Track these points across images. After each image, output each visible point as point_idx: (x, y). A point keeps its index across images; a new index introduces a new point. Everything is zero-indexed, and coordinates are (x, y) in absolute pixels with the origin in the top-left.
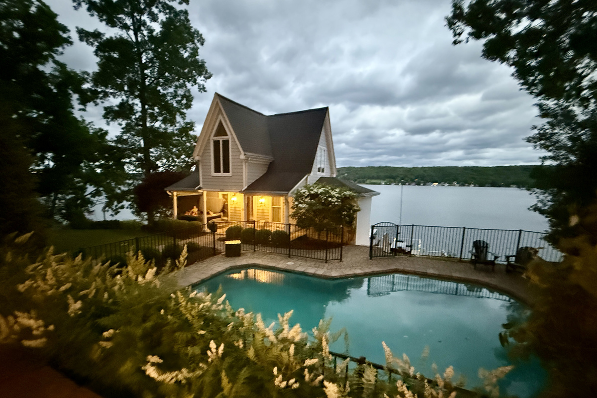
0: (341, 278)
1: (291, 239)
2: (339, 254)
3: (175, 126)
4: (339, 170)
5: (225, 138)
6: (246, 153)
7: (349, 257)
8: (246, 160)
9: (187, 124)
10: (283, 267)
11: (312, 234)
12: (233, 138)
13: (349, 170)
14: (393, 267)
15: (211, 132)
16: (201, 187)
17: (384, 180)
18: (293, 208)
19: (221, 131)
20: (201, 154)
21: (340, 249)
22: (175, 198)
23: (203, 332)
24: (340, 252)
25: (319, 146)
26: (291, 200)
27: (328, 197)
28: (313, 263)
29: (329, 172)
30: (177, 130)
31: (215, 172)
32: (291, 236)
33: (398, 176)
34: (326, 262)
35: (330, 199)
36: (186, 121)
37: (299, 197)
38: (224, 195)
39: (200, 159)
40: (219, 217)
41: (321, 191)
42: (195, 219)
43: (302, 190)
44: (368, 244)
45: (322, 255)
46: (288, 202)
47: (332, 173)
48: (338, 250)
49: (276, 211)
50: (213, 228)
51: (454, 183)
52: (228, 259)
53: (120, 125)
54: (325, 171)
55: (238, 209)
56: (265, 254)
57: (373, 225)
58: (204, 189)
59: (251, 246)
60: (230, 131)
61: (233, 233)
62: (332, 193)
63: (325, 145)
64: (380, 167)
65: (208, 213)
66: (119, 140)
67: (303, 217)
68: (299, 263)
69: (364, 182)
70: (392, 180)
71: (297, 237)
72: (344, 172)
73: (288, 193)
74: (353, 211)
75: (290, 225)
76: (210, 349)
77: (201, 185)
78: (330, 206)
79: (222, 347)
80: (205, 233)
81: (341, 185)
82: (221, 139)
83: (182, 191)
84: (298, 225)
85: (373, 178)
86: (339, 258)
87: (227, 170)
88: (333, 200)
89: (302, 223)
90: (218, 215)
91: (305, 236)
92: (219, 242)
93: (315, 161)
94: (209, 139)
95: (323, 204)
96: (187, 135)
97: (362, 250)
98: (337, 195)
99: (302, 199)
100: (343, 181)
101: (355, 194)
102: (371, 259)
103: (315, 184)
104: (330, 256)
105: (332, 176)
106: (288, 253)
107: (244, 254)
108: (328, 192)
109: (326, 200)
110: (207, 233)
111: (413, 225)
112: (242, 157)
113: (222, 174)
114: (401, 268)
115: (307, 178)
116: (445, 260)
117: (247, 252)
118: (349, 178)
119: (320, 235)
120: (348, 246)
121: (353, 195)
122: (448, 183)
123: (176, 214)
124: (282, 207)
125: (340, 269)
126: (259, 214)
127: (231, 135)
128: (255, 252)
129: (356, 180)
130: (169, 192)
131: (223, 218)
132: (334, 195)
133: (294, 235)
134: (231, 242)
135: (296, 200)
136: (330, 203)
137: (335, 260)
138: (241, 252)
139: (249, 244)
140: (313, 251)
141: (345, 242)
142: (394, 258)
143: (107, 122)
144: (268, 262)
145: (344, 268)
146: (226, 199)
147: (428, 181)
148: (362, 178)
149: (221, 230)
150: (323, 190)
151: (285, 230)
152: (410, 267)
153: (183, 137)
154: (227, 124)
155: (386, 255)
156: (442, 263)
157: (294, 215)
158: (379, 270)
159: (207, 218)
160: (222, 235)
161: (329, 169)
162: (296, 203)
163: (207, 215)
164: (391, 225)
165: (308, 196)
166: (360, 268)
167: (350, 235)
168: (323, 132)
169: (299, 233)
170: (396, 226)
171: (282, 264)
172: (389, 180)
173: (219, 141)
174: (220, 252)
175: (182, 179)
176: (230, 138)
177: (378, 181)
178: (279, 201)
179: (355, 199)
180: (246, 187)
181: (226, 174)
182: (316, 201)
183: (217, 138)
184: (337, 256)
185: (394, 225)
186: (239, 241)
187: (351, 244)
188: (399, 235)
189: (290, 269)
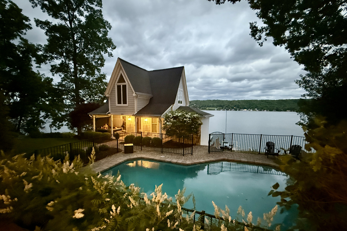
0: (192, 164)
1: (163, 143)
3: (94, 77)
4: (190, 102)
5: (124, 84)
6: (136, 93)
7: (197, 152)
8: (137, 97)
9: (101, 75)
10: (158, 159)
11: (175, 139)
13: (197, 102)
14: (222, 158)
15: (116, 81)
16: (110, 112)
17: (217, 108)
18: (164, 124)
19: (122, 80)
20: (110, 93)
21: (191, 147)
22: (94, 119)
23: (108, 199)
24: (191, 149)
25: (179, 89)
26: (163, 119)
27: (183, 118)
28: (176, 156)
30: (95, 79)
31: (118, 104)
32: (163, 141)
33: (224, 106)
34: (183, 156)
35: (185, 119)
37: (167, 118)
38: (123, 117)
39: (109, 96)
40: (121, 130)
41: (180, 114)
42: (106, 131)
43: (169, 114)
44: (208, 145)
45: (181, 152)
46: (161, 121)
47: (186, 104)
48: (190, 149)
49: (154, 126)
50: (117, 136)
51: (255, 109)
52: (126, 155)
53: (60, 76)
54: (182, 103)
55: (131, 125)
56: (148, 151)
57: (210, 134)
58: (111, 114)
60: (127, 80)
61: (129, 139)
62: (186, 115)
63: (182, 88)
64: (214, 100)
65: (114, 128)
66: (60, 85)
67: (170, 129)
68: (168, 156)
69: (205, 109)
70: (221, 108)
71: (166, 141)
72: (194, 103)
73: (161, 116)
75: (162, 134)
76: (112, 210)
77: (110, 111)
78: (185, 123)
79: (119, 208)
80: (112, 140)
81: (192, 111)
82: (122, 84)
83: (98, 115)
84: (166, 134)
85: (210, 106)
86: (191, 153)
87: (125, 102)
88: (187, 120)
89: (169, 133)
90: (120, 128)
91: (171, 140)
92: (120, 145)
93: (177, 97)
94: (114, 85)
95: (181, 122)
96: (102, 82)
97: (204, 148)
98: (189, 117)
99: (169, 119)
100: (193, 109)
101: (199, 116)
102: (209, 153)
103: (177, 110)
104: (186, 152)
105: (186, 106)
106: (161, 151)
107: (135, 152)
108: (184, 115)
109: (182, 120)
110: (114, 140)
111: (233, 134)
112: (134, 95)
113: (122, 105)
114: (226, 158)
115: (172, 107)
116: (251, 153)
117: (137, 150)
118: (197, 107)
119: (180, 140)
120: (196, 146)
121: (199, 117)
122: (252, 109)
123: (95, 129)
124: (157, 124)
125: (191, 159)
126: (144, 128)
127: (127, 82)
128: (142, 150)
129: (201, 108)
130: (91, 115)
131: (123, 130)
132: (187, 117)
133: (165, 140)
134: (127, 145)
135: (165, 120)
136: (185, 121)
137: (189, 154)
138: (134, 150)
139: (138, 146)
140: (176, 149)
141: (194, 144)
142: (222, 152)
143: (53, 74)
144: (149, 156)
145: (194, 159)
146: (125, 119)
147: (241, 108)
148: (204, 107)
149: (122, 137)
150: (181, 114)
151: (160, 137)
152: (231, 157)
153: (99, 83)
154: (125, 76)
155: (218, 150)
156: (249, 155)
157: (164, 128)
158: (214, 159)
159: (113, 131)
160: (123, 140)
161: (185, 102)
162: (165, 122)
163: (113, 129)
164: (220, 133)
165: (172, 118)
166: (203, 158)
167: (197, 139)
168: (181, 81)
169: (168, 139)
170: (223, 134)
171: (158, 157)
172: (219, 107)
173: (121, 85)
174: (121, 151)
175: (98, 108)
176: (127, 84)
177: (213, 108)
178: (156, 120)
179: (200, 119)
180: (136, 112)
181: (125, 105)
182: (177, 120)
183: (119, 84)
184: (190, 151)
185: (222, 134)
186: (132, 144)
187: (198, 145)
188: (225, 139)
189: (163, 160)
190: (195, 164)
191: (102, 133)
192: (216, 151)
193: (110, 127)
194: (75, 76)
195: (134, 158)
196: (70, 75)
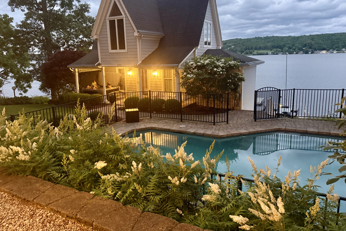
0: (228, 137)
1: (183, 107)
2: (226, 118)
3: (73, 9)
4: (225, 43)
5: (119, 17)
6: (139, 31)
7: (235, 119)
8: (140, 37)
9: (82, 6)
10: (177, 129)
11: (199, 100)
12: (127, 17)
13: (236, 42)
14: (276, 127)
15: (107, 13)
16: (100, 63)
17: (271, 50)
18: (182, 78)
19: (116, 11)
20: (98, 33)
21: (226, 113)
22: (77, 74)
23: (127, 156)
24: (226, 115)
25: (205, 20)
26: (180, 71)
27: (213, 68)
28: (202, 126)
29: (215, 44)
30: (73, 12)
31: (112, 49)
32: (183, 104)
33: (284, 46)
34: (214, 125)
35: (215, 69)
36: (81, 3)
37: (187, 69)
38: (120, 70)
39: (98, 38)
40: (117, 90)
41: (207, 62)
42: (96, 92)
43: (190, 62)
44: (253, 110)
45: (210, 119)
46: (178, 73)
47: (218, 45)
48: (224, 115)
49: (167, 82)
50: (113, 99)
51: (343, 50)
52: (128, 124)
53: (23, 11)
54: (211, 44)
55: (133, 82)
56: (161, 119)
57: (256, 90)
58: (103, 65)
59: (147, 114)
60: (124, 11)
61: (130, 103)
62: (217, 63)
63: (211, 19)
64: (267, 38)
65: (107, 87)
66: (24, 24)
67: (192, 86)
68: (190, 125)
69: (251, 53)
70: (279, 50)
71: (187, 105)
72: (231, 44)
73: (178, 66)
74: (238, 79)
75: (181, 93)
76: (133, 166)
77: (100, 62)
78: (216, 76)
79: (140, 165)
80: (105, 105)
81: (227, 55)
82: (116, 18)
83: (84, 67)
84: (187, 93)
85: (260, 48)
86: (226, 120)
87: (122, 47)
88: (218, 70)
89: (192, 91)
90: (115, 88)
91: (195, 104)
92: (120, 111)
93: (202, 34)
94: (105, 19)
95: (209, 74)
96: (83, 16)
97: (247, 114)
98: (221, 65)
99: (190, 71)
100: (229, 53)
101: (239, 63)
102: (255, 121)
103: (202, 56)
104: (217, 119)
105: (218, 48)
106: (180, 118)
107: (142, 120)
108: (213, 62)
109: (211, 70)
110: (108, 104)
111: (294, 89)
112: (136, 34)
113: (118, 51)
114: (284, 128)
115: (195, 51)
116: (325, 120)
117: (144, 118)
118: (236, 50)
119: (208, 102)
120: (234, 111)
121: (238, 65)
122: (337, 50)
123: (78, 88)
124: (172, 78)
125: (227, 130)
126: (153, 85)
127: (125, 15)
128: (151, 118)
129: (243, 52)
130: (72, 69)
131: (120, 90)
132: (219, 65)
133: (185, 103)
134: (130, 110)
135: (185, 71)
136: (215, 73)
137: (222, 122)
138: (140, 118)
139: (146, 112)
140: (202, 116)
141: (232, 108)
142: (277, 119)
143: (12, 8)
144: (163, 126)
145: (230, 129)
146: (123, 74)
147: (316, 50)
148: (249, 49)
149: (119, 101)
150: (209, 61)
151: (177, 99)
152: (292, 127)
153: (79, 19)
154: (121, 5)
155: (270, 117)
156: (322, 123)
157: (184, 84)
158: (263, 129)
159: (106, 91)
160: (121, 105)
161: (215, 41)
162: (185, 74)
163: (106, 88)
164: (274, 89)
165: (195, 68)
166: (245, 128)
167: (236, 101)
168: (208, 7)
169: (190, 102)
170: (278, 90)
171: (175, 127)
172: (275, 50)
173: (115, 20)
174: (122, 119)
175: (82, 57)
176: (124, 17)
177: (265, 52)
178: (170, 73)
179: (240, 68)
180: (141, 62)
181: (122, 51)
182: (203, 71)
183: (113, 18)
184: (224, 118)
185: (276, 90)
186: (137, 109)
187: (237, 110)
188: (281, 98)
189: (183, 130)
190: (233, 136)
191: (90, 95)
192: (266, 118)
193: (102, 87)
194: (44, 9)
195: (142, 129)
196: (36, 8)
